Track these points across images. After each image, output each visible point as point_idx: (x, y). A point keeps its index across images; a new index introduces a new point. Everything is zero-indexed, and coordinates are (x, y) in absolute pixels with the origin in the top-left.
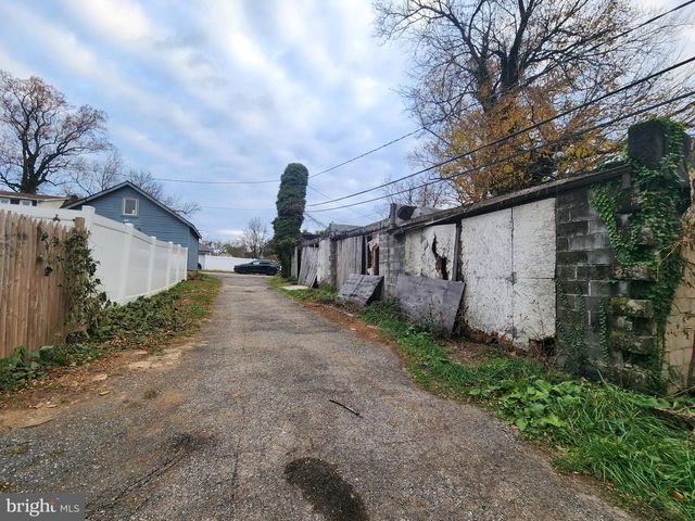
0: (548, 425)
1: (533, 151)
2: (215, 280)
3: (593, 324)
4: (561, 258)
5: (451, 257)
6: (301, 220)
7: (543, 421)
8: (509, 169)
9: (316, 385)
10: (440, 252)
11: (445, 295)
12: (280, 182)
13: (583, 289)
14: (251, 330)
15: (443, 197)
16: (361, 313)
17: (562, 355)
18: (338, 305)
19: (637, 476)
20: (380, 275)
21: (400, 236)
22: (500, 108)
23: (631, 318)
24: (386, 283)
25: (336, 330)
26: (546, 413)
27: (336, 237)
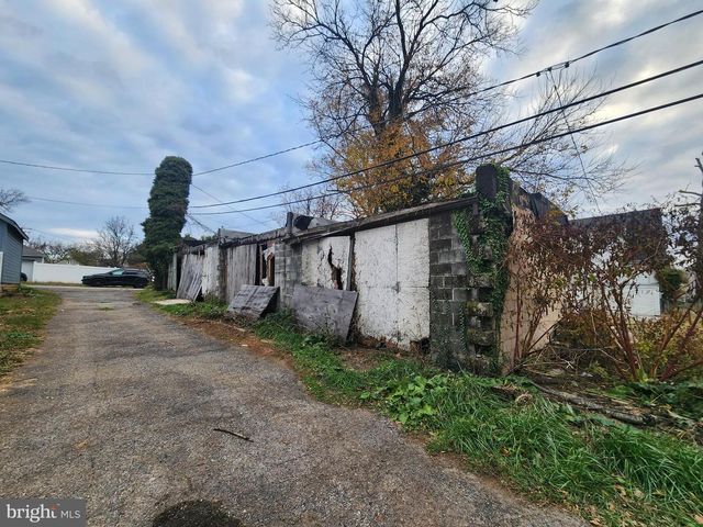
0: (423, 415)
1: (414, 176)
3: (456, 324)
4: (434, 270)
5: (346, 268)
6: (182, 223)
7: (420, 412)
8: (395, 189)
9: (196, 414)
10: (336, 264)
11: (340, 304)
12: (154, 177)
13: (448, 295)
14: (108, 358)
15: (339, 209)
16: (254, 327)
17: (435, 352)
18: (228, 320)
19: (482, 444)
20: (276, 286)
21: (297, 246)
22: (388, 134)
23: (480, 318)
24: (282, 293)
25: (224, 348)
26: (422, 405)
27: (227, 244)
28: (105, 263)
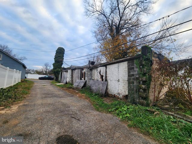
0: (127, 116)
1: (123, 50)
2: (32, 82)
3: (136, 91)
4: (129, 76)
5: (104, 75)
6: (62, 64)
7: (126, 116)
8: (118, 54)
9: (66, 113)
10: (102, 74)
11: (103, 85)
12: (56, 52)
13: (133, 83)
14: (45, 98)
15: (102, 60)
16: (80, 91)
17: (130, 99)
18: (73, 89)
19: (144, 126)
20: (86, 80)
21: (91, 69)
22: (116, 39)
23: (143, 89)
24: (87, 82)
25: (72, 96)
26: (126, 113)
27: (73, 69)
28: (44, 74)
